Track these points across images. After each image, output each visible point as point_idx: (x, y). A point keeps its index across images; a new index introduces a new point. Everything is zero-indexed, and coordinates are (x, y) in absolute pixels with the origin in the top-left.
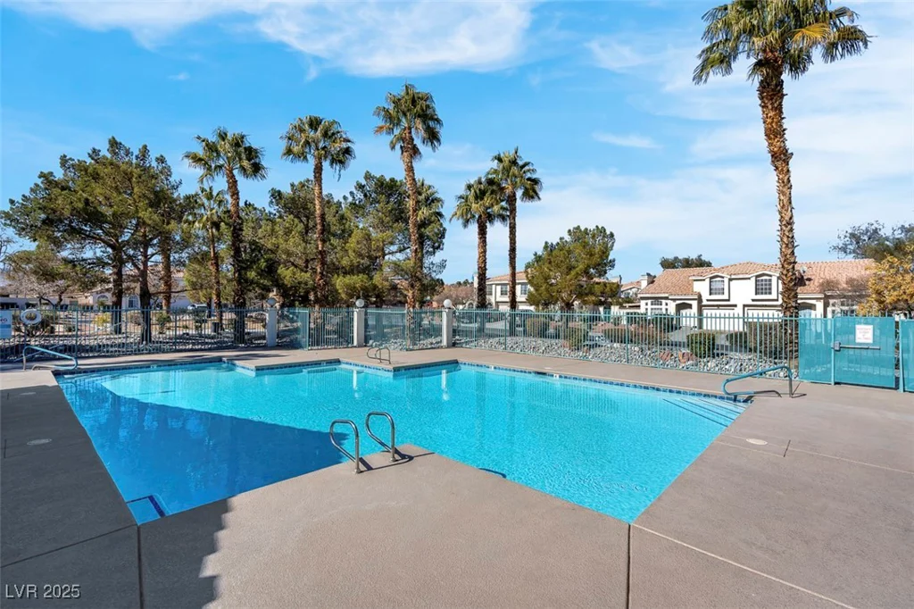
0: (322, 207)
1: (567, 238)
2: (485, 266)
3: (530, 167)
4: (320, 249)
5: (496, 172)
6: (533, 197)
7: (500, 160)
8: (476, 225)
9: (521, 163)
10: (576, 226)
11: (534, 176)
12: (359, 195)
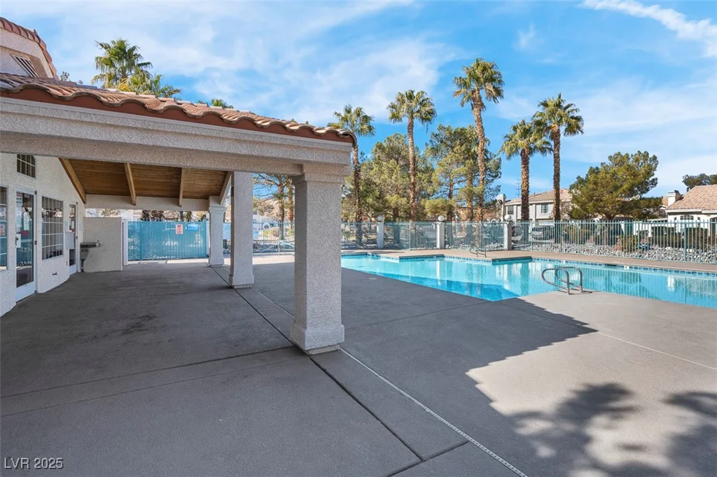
0: (414, 152)
1: (608, 162)
2: (528, 189)
3: (572, 107)
4: (412, 181)
5: (541, 114)
6: (575, 132)
7: (545, 105)
8: (520, 157)
9: (564, 105)
10: (617, 152)
11: (576, 114)
12: (437, 143)
